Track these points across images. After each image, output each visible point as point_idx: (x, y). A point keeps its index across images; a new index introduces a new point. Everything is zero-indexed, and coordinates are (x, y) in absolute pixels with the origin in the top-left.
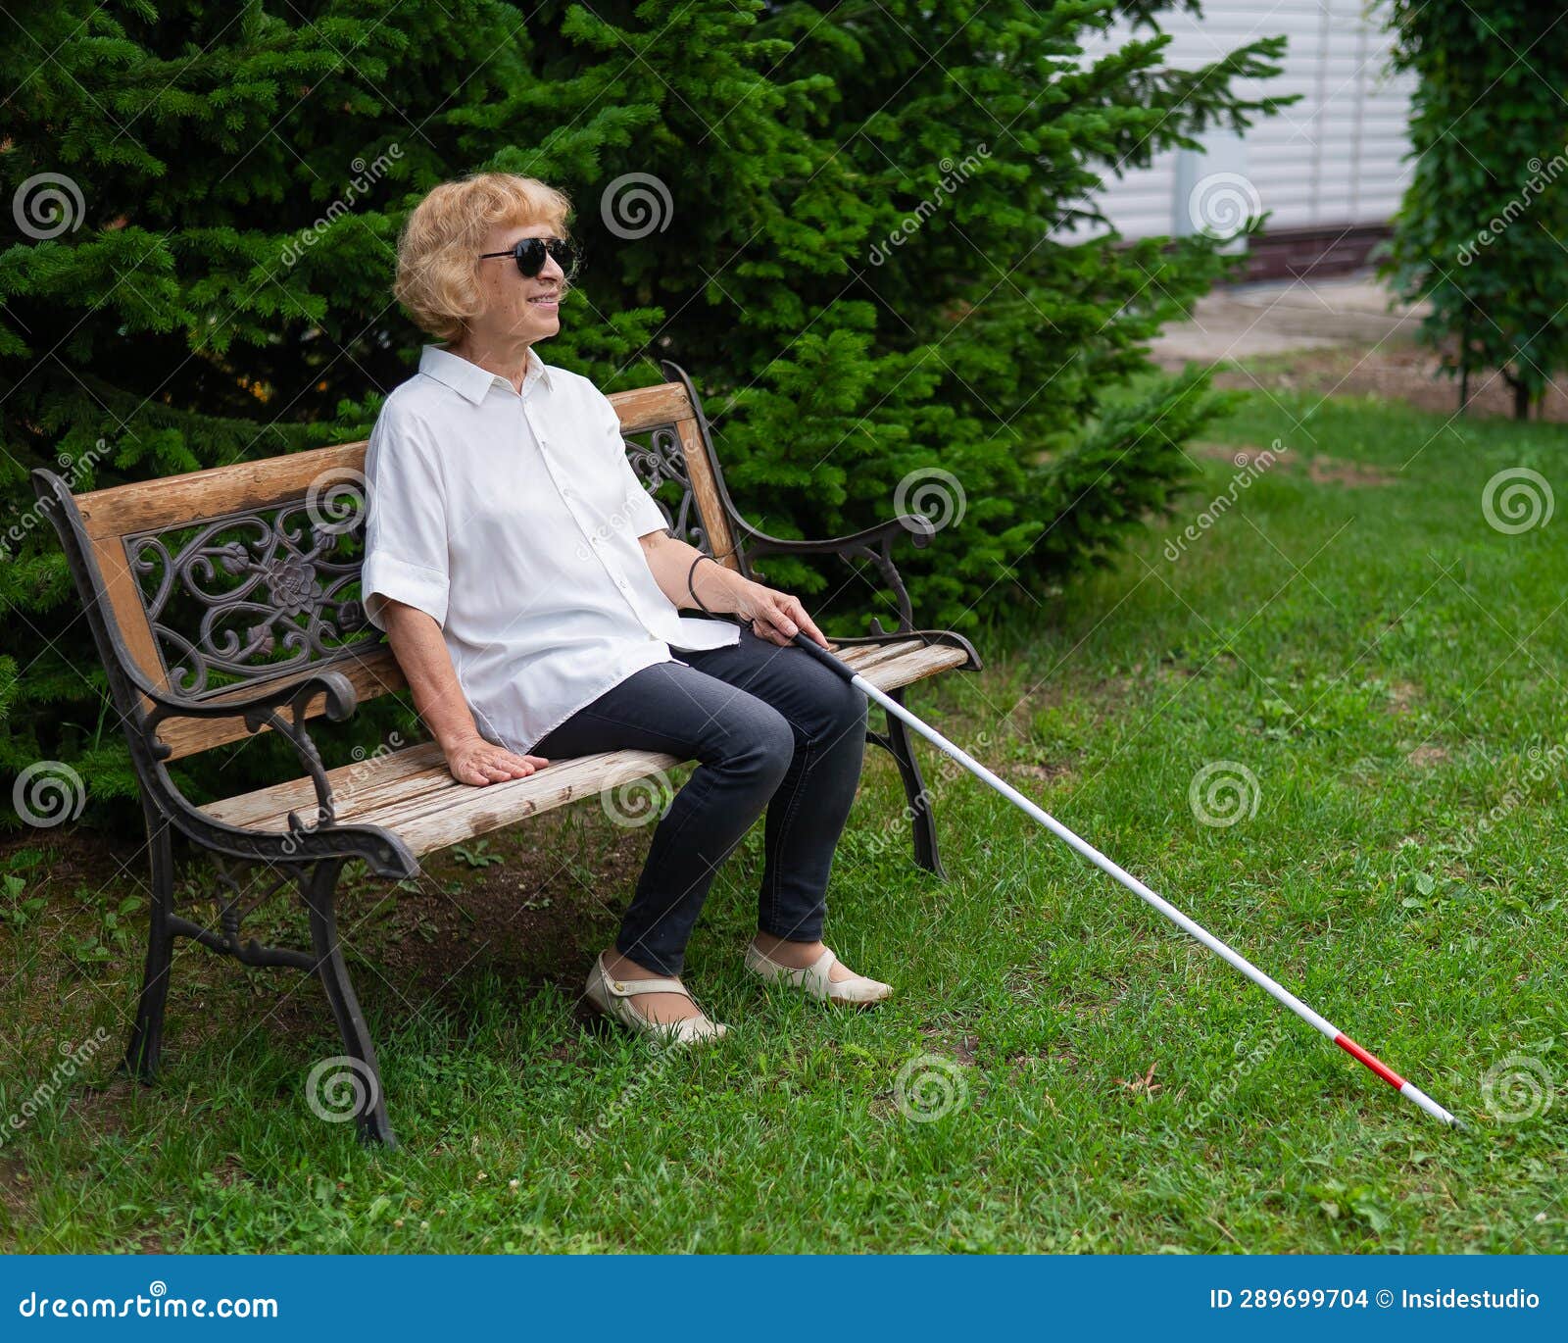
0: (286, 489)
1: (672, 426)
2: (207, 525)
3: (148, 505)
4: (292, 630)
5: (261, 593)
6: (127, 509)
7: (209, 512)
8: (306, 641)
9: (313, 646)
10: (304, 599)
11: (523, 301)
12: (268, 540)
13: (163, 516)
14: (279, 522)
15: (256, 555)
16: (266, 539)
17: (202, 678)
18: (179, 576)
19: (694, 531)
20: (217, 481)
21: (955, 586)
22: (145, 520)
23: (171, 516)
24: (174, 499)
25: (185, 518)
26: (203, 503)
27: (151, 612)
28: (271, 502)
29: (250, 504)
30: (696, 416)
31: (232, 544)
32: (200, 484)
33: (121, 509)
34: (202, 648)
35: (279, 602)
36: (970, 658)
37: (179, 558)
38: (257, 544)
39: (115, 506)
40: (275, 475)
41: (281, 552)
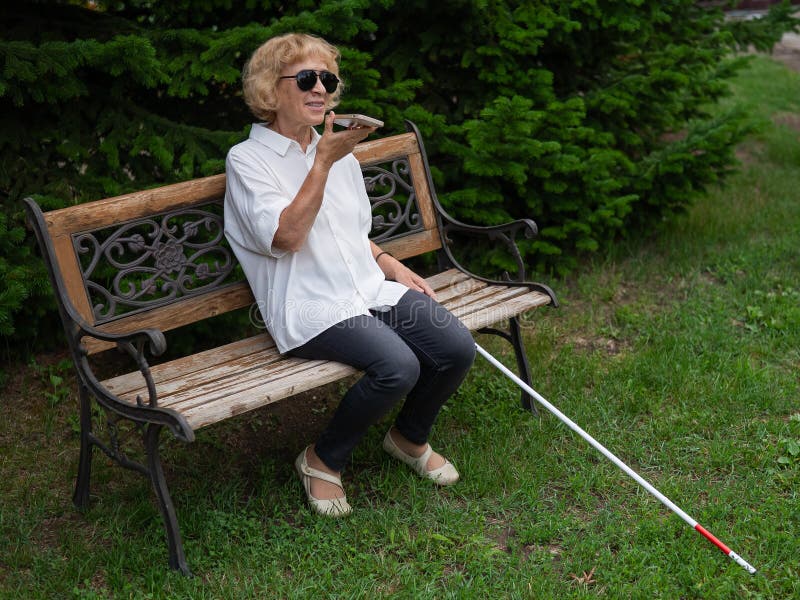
0: (169, 204)
1: (406, 158)
2: (121, 226)
3: (87, 217)
4: (167, 281)
5: (150, 262)
6: (75, 219)
7: (123, 219)
8: (175, 286)
9: (179, 289)
10: (175, 264)
11: (302, 105)
12: (157, 233)
13: (95, 222)
14: (164, 223)
15: (149, 242)
16: (156, 232)
17: (112, 309)
18: (103, 255)
19: (414, 216)
20: (129, 201)
21: (586, 228)
22: (85, 225)
23: (100, 221)
24: (103, 213)
25: (109, 223)
26: (120, 214)
27: (85, 275)
28: (160, 212)
29: (148, 213)
30: (421, 152)
31: (135, 236)
32: (119, 204)
33: (71, 219)
34: (113, 292)
35: (161, 266)
36: (552, 301)
37: (103, 245)
38: (150, 235)
39: (68, 218)
40: (164, 197)
41: (164, 239)
